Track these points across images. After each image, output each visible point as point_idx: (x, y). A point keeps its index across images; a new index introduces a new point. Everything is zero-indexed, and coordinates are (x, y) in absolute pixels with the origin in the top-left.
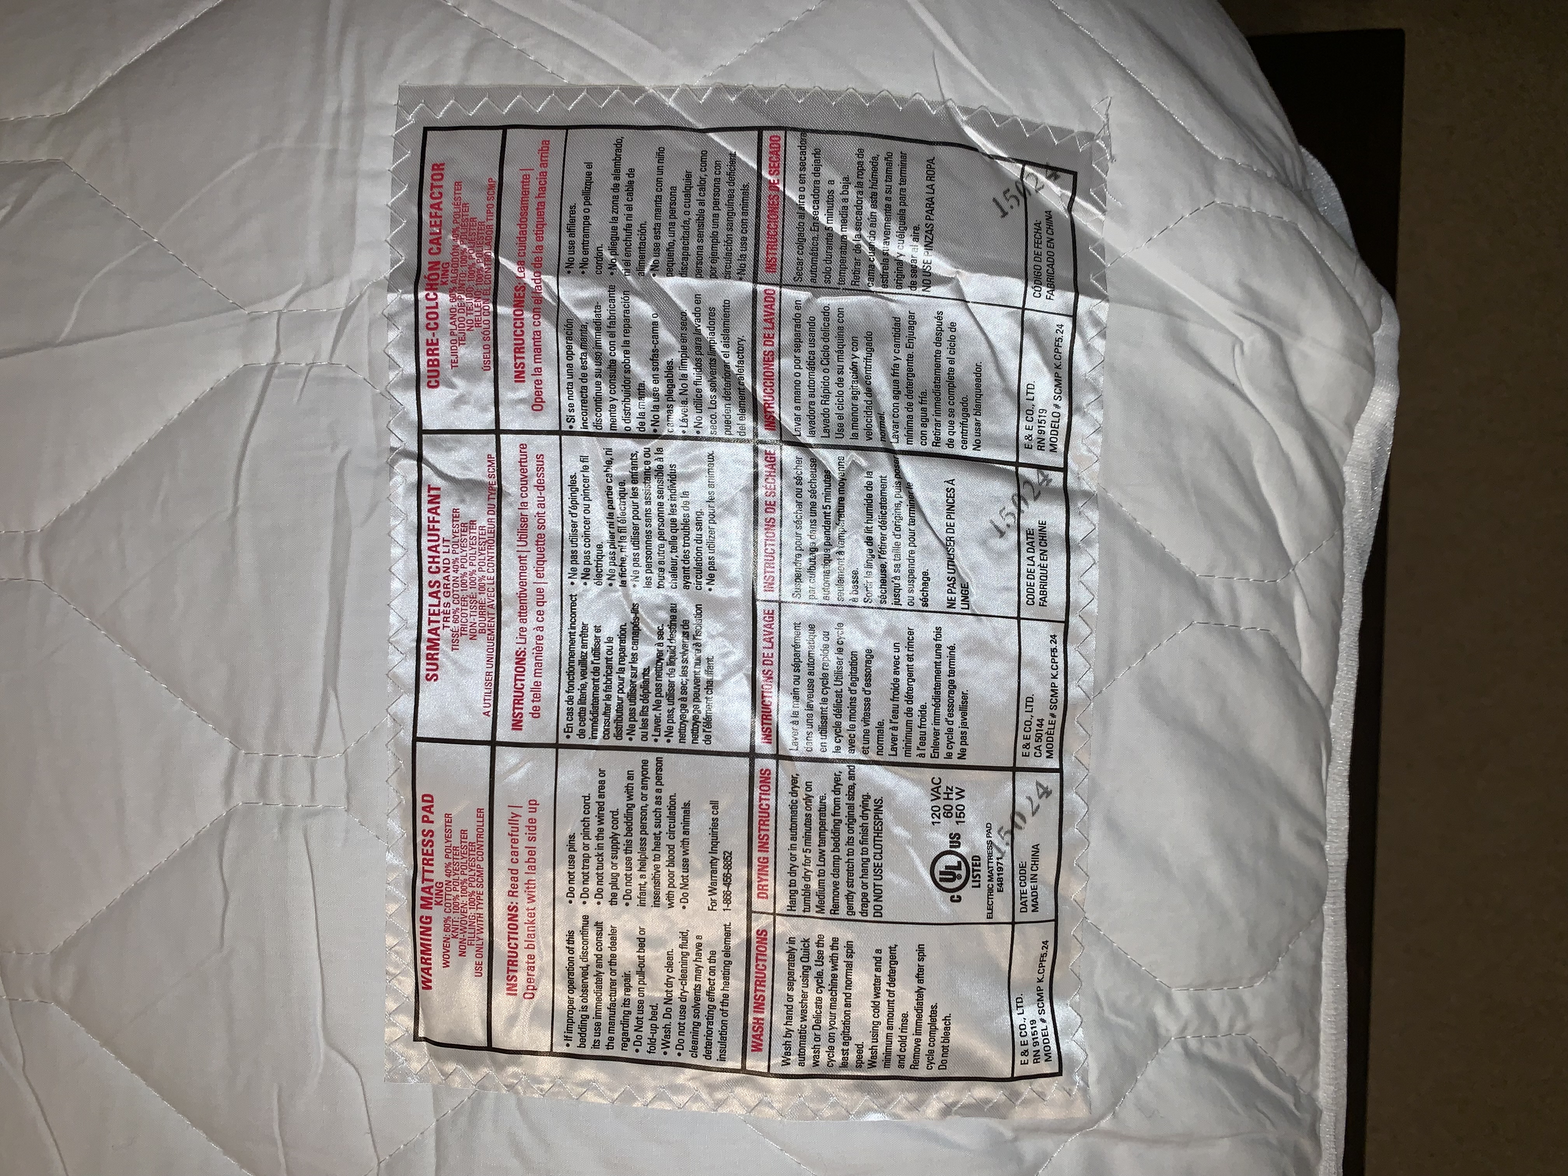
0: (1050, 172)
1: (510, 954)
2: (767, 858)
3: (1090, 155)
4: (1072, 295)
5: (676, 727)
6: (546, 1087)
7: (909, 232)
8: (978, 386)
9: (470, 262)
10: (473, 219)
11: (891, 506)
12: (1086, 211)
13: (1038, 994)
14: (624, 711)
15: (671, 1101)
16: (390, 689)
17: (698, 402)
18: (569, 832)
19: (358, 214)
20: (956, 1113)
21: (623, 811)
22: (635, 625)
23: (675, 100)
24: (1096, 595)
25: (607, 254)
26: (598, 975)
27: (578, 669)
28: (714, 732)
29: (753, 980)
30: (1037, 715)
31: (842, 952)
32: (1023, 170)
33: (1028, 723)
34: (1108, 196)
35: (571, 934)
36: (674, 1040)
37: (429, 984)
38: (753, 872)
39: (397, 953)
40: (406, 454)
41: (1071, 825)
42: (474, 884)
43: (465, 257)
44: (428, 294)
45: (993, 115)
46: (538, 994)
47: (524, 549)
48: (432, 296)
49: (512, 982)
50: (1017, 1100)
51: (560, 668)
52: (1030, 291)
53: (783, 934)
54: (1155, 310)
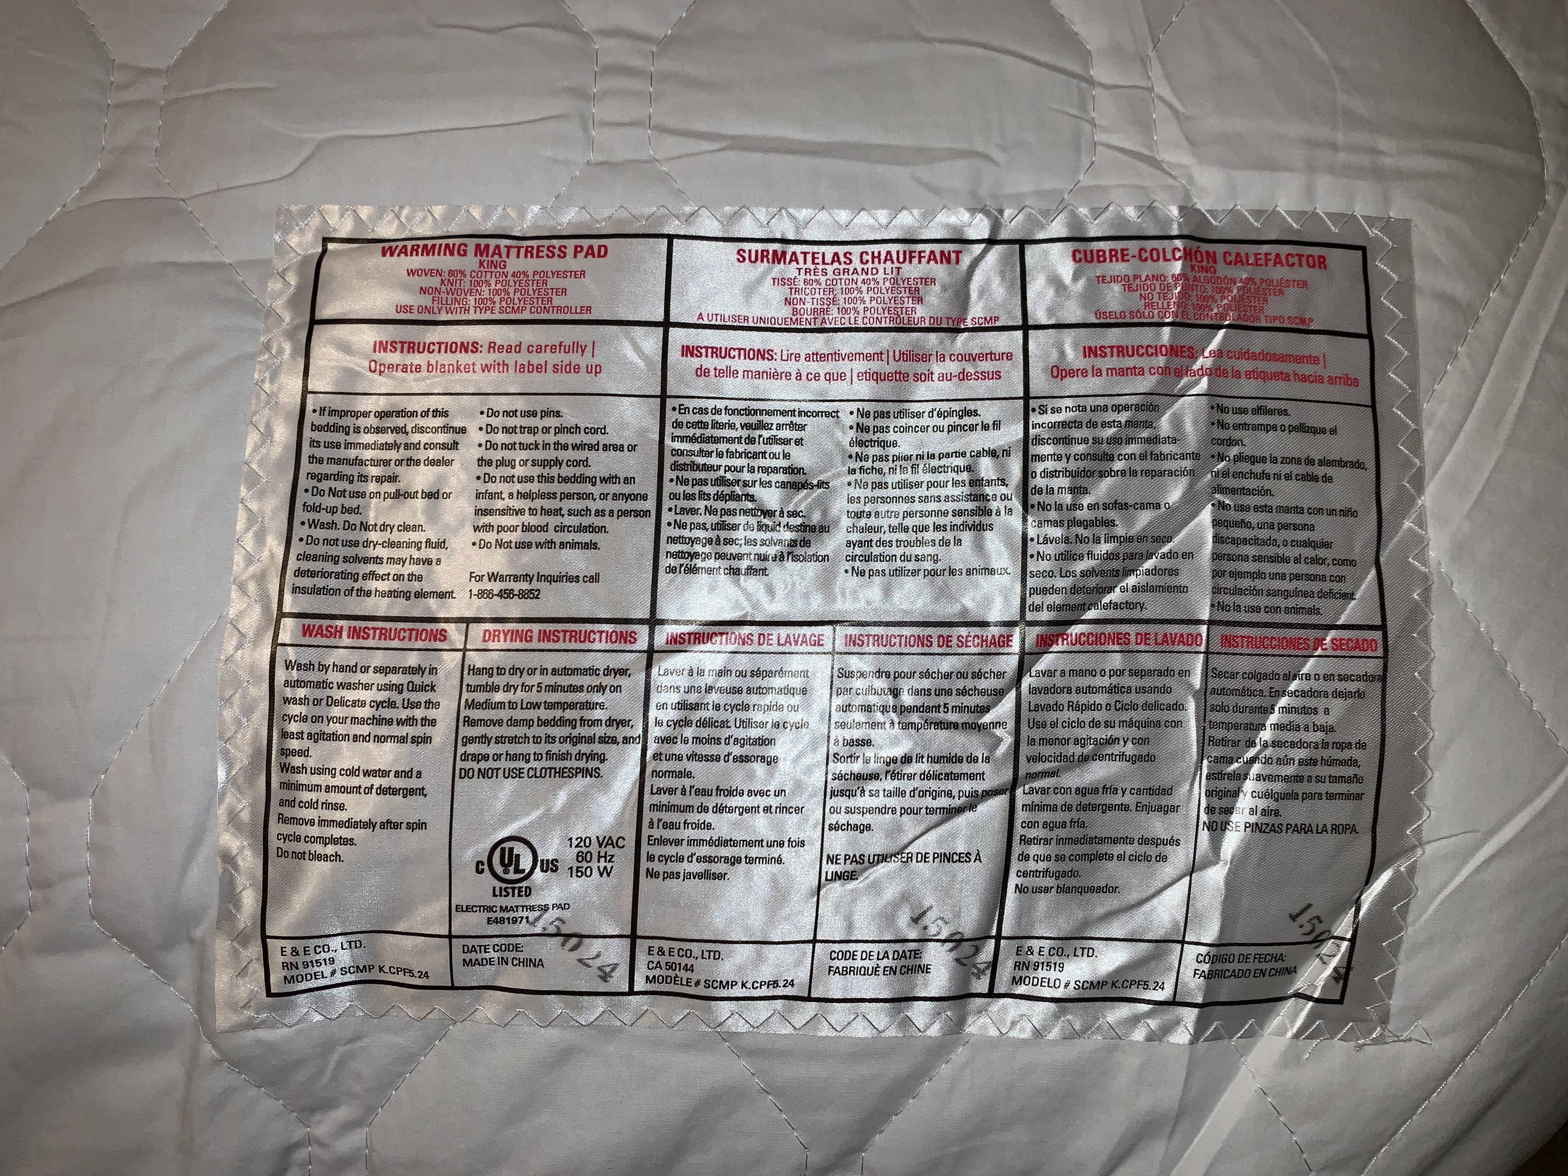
0: (1343, 971)
1: (422, 345)
2: (531, 641)
3: (1362, 1019)
4: (1200, 1000)
5: (686, 533)
6: (267, 386)
7: (1271, 804)
8: (1092, 890)
9: (1218, 297)
10: (1266, 300)
11: (950, 785)
12: (1296, 1015)
13: (365, 966)
14: (704, 473)
15: (247, 530)
16: (727, 209)
17: (1067, 557)
18: (564, 410)
19: (1266, 174)
20: (225, 869)
21: (589, 472)
22: (804, 485)
23: (1410, 529)
24: (842, 1034)
25: (1234, 451)
26: (395, 446)
27: (753, 420)
28: (680, 578)
29: (388, 625)
30: (699, 964)
31: (417, 731)
32: (1343, 939)
33: (688, 954)
34: (1315, 1042)
35: (444, 414)
36: (319, 533)
37: (388, 254)
38: (514, 624)
39: (424, 219)
40: (996, 226)
41: (567, 1005)
42: (504, 304)
43: (1223, 291)
44: (1179, 250)
45: (1408, 903)
46: (375, 376)
47: (891, 358)
48: (1178, 255)
49: (389, 347)
50: (239, 943)
51: (754, 400)
52: (1203, 950)
53: (441, 661)
54: (1181, 1100)
